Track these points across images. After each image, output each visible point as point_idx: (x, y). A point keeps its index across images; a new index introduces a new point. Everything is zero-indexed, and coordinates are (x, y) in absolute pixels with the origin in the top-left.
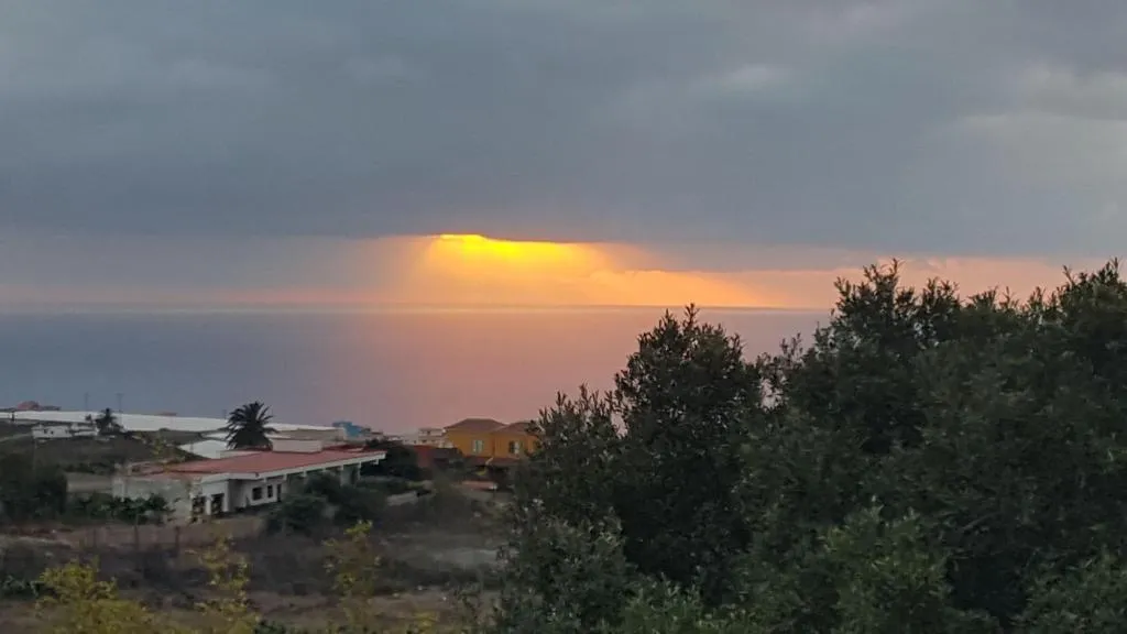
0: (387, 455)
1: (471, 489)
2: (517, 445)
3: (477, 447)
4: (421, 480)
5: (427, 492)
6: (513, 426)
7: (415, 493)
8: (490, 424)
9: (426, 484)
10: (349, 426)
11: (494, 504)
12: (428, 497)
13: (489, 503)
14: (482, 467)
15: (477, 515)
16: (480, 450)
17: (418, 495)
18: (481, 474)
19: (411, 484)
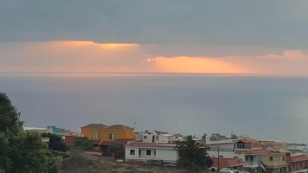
0: (50, 140)
1: (89, 155)
2: (113, 135)
3: (95, 136)
4: (65, 151)
5: (68, 156)
6: (112, 127)
7: (62, 157)
8: (101, 126)
9: (68, 153)
10: (54, 128)
11: (99, 162)
12: (68, 159)
13: (98, 162)
14: (97, 145)
15: (91, 167)
16: (97, 138)
17: (63, 158)
18: (96, 148)
19: (60, 152)
